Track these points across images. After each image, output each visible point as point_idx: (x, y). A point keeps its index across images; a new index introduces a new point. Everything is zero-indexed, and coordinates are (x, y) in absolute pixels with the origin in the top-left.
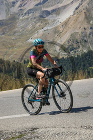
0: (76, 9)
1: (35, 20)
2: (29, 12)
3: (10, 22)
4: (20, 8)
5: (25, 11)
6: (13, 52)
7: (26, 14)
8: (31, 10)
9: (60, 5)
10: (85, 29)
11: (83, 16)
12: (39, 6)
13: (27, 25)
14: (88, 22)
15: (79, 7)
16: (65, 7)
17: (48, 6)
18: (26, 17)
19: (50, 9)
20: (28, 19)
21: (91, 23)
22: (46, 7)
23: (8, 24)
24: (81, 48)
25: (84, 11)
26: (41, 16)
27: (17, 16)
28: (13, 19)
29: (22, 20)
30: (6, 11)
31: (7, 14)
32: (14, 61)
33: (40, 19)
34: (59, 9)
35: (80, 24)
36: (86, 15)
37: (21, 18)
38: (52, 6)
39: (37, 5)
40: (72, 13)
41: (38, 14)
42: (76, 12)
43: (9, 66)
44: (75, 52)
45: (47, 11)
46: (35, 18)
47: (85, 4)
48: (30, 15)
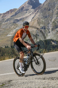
0: (33, 18)
1: (11, 24)
4: (2, 18)
5: (5, 20)
7: (6, 21)
8: (8, 19)
9: (24, 16)
11: (36, 22)
12: (13, 17)
13: (6, 27)
14: (39, 25)
15: (34, 17)
17: (18, 17)
18: (6, 23)
19: (19, 18)
20: (7, 24)
21: (41, 25)
22: (17, 17)
25: (37, 19)
26: (14, 22)
29: (4, 25)
33: (14, 24)
34: (23, 18)
36: (38, 21)
37: (3, 23)
38: (20, 17)
39: (12, 16)
41: (12, 21)
42: (32, 20)
45: (17, 20)
46: (11, 23)
47: (37, 15)
48: (8, 22)
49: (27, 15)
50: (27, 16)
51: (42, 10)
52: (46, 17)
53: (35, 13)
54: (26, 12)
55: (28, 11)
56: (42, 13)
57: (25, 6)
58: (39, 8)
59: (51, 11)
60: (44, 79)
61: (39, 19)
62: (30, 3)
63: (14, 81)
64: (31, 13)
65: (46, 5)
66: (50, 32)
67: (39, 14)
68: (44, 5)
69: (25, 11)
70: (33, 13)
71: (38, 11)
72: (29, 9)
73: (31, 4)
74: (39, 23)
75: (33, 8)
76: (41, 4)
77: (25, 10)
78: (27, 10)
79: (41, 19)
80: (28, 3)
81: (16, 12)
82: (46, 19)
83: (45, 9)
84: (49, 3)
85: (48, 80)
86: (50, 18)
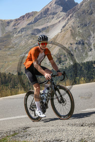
0: (63, 27)
1: (27, 37)
2: (22, 31)
3: (6, 39)
4: (14, 27)
5: (19, 30)
6: (8, 65)
7: (19, 32)
8: (23, 28)
9: (49, 24)
10: (71, 44)
11: (69, 33)
12: (31, 25)
13: (20, 41)
14: (74, 39)
15: (65, 25)
16: (53, 26)
17: (39, 25)
18: (20, 34)
19: (40, 28)
20: (21, 36)
21: (76, 39)
22: (37, 26)
23: (4, 41)
24: (68, 60)
25: (70, 29)
26: (32, 34)
27: (11, 34)
28: (8, 36)
29: (16, 38)
30: (2, 30)
31: (3, 32)
32: (10, 73)
33: (32, 37)
34: (48, 27)
35: (67, 40)
36: (72, 32)
37: (15, 36)
38: (42, 25)
39: (29, 24)
40: (60, 31)
41: (30, 32)
42: (63, 30)
43: (5, 77)
44: (63, 64)
45: (38, 30)
46: (27, 35)
47: (71, 23)
48: (23, 33)
49: (54, 21)
50: (54, 23)
51: (78, 14)
52: (86, 25)
53: (67, 19)
54: (53, 18)
55: (55, 16)
56: (78, 19)
57: (50, 8)
58: (73, 10)
59: (94, 15)
60: (82, 125)
61: (73, 28)
62: (60, 3)
63: (33, 129)
64: (61, 18)
65: (86, 5)
66: (91, 50)
67: (73, 20)
69: (51, 16)
70: (63, 18)
71: (72, 15)
72: (57, 13)
73: (61, 5)
74: (73, 35)
75: (64, 10)
76: (77, 4)
77: (51, 14)
78: (54, 14)
79: (77, 29)
80: (56, 3)
81: (36, 18)
82: (85, 28)
83: (84, 12)
85: (88, 127)
86: (92, 27)
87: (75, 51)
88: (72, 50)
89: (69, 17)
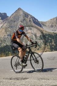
51: (8, 21)
52: (12, 27)
56: (8, 24)
58: (6, 19)
59: (16, 23)
61: (6, 28)
65: (12, 18)
67: (6, 24)
68: (10, 17)
70: (1, 23)
71: (6, 22)
73: (0, 16)
74: (6, 31)
76: (8, 16)
83: (11, 21)
84: (14, 17)
85: (14, 80)
86: (15, 28)
87: (7, 39)
88: (5, 38)
89: (4, 22)
